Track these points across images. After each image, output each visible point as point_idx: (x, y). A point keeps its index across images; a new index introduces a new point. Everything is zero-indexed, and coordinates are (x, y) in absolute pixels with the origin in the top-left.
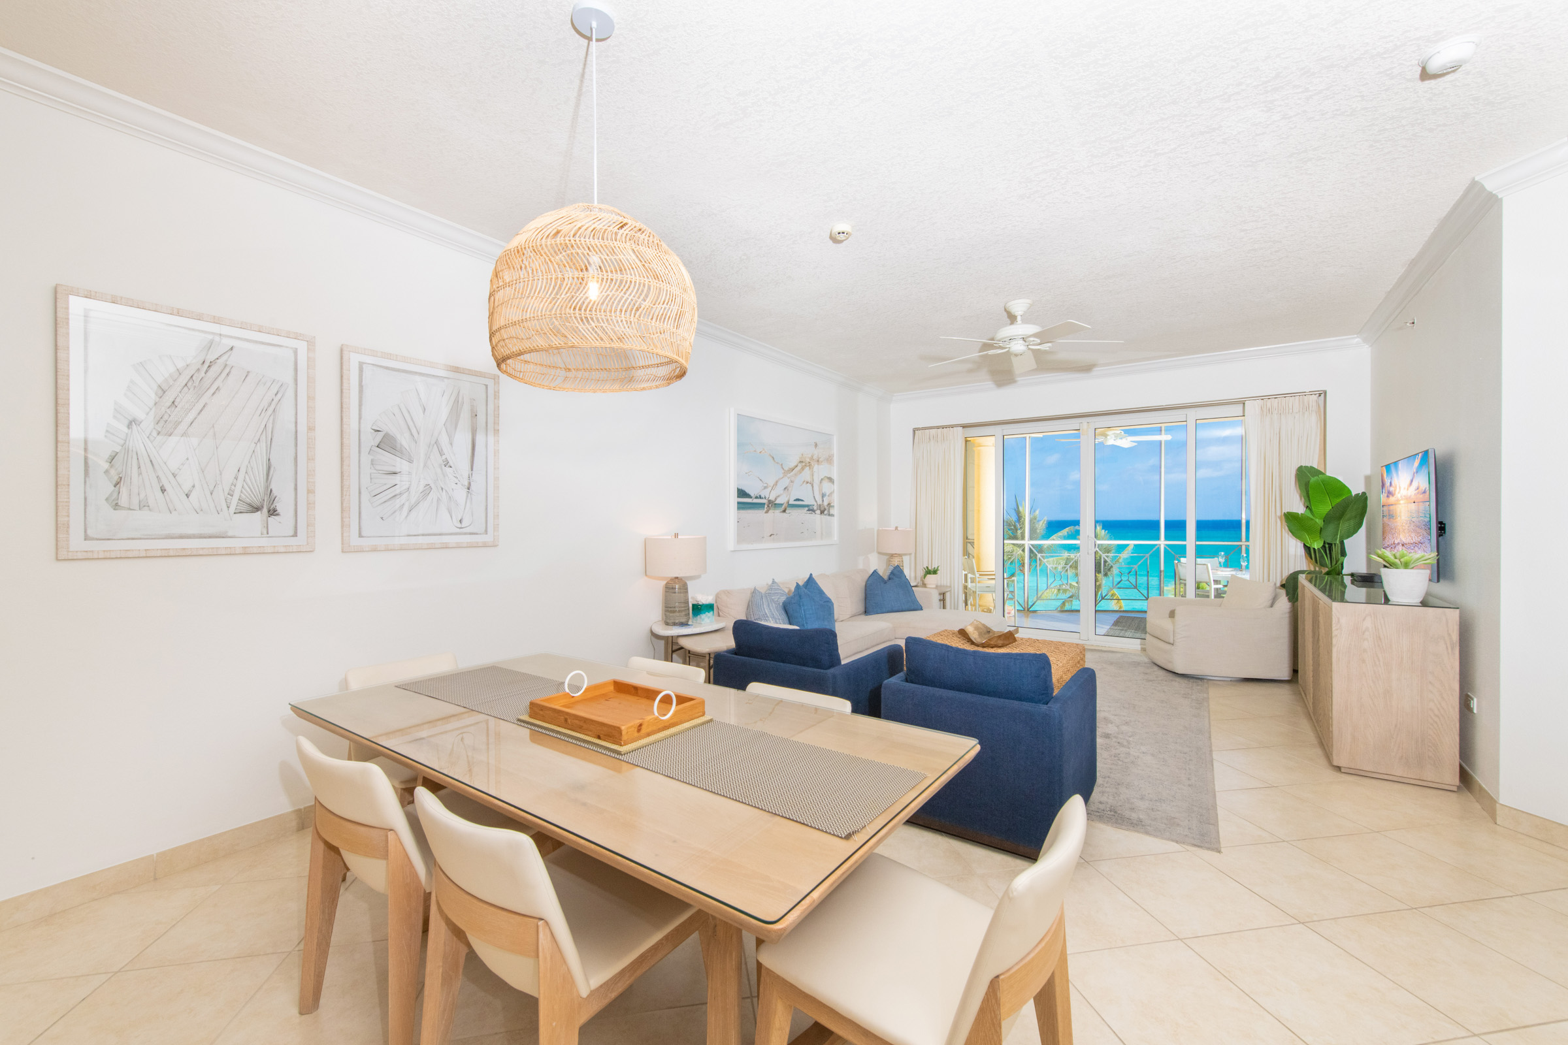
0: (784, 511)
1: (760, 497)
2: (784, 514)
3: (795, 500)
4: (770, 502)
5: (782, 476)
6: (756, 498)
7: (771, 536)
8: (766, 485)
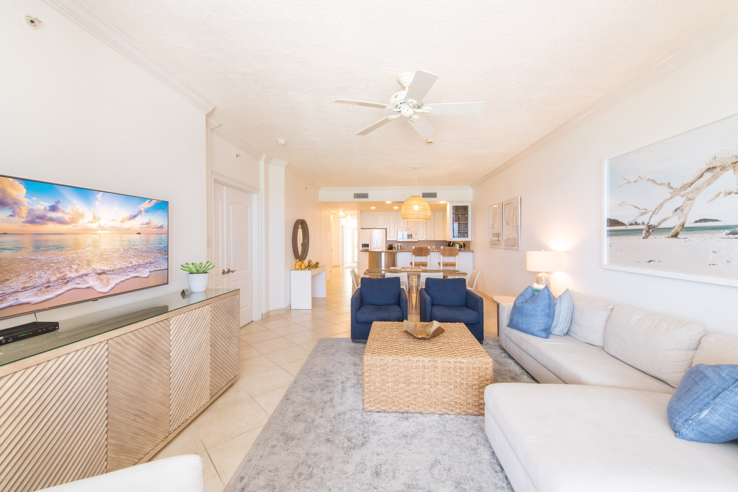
0: (676, 236)
1: (637, 224)
2: (675, 240)
3: (696, 222)
4: (650, 227)
5: (669, 196)
6: (631, 224)
7: (650, 262)
8: (644, 211)
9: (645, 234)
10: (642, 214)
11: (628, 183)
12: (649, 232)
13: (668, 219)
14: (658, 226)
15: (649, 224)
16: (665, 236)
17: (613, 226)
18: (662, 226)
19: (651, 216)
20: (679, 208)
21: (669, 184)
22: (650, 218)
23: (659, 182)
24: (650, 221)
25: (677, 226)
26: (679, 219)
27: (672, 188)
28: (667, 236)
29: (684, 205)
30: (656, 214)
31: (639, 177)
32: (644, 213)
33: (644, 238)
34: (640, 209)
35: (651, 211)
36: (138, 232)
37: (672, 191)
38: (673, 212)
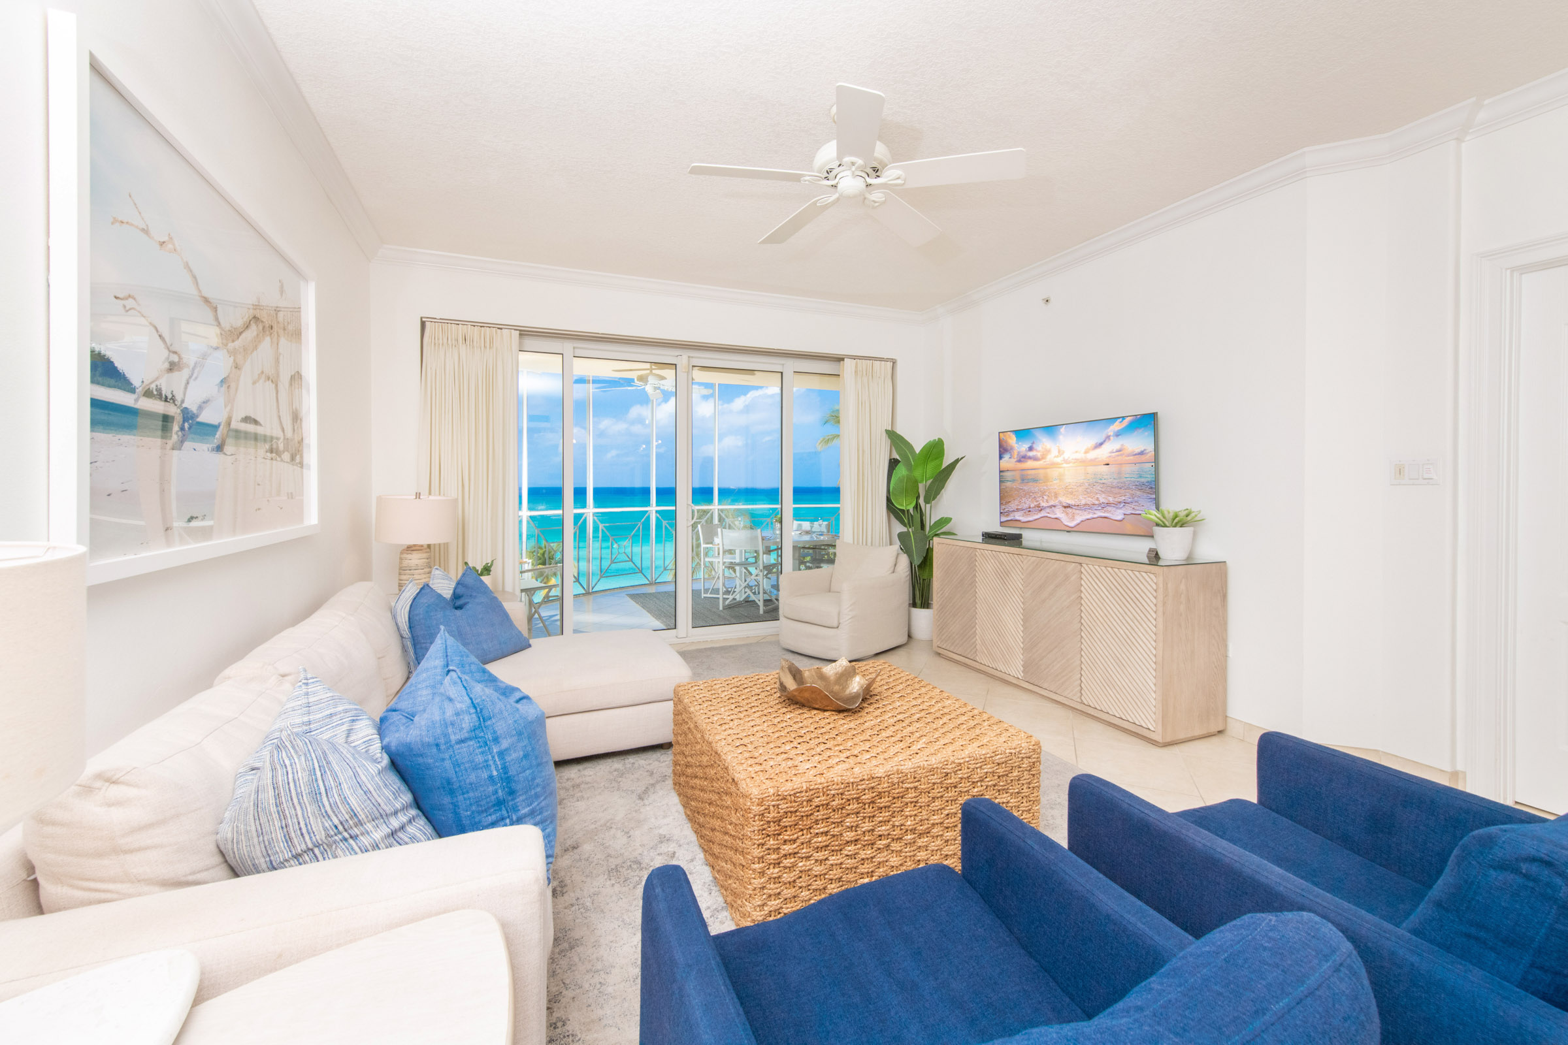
0: (220, 452)
1: (157, 393)
2: (220, 461)
3: (242, 421)
4: (184, 414)
8: (174, 357)
9: (177, 433)
10: (172, 366)
12: (185, 430)
13: (210, 402)
14: (197, 415)
15: (184, 405)
18: (203, 417)
24: (185, 396)
32: (175, 363)
33: (176, 447)
34: (168, 348)
36: (1107, 463)
38: (217, 385)
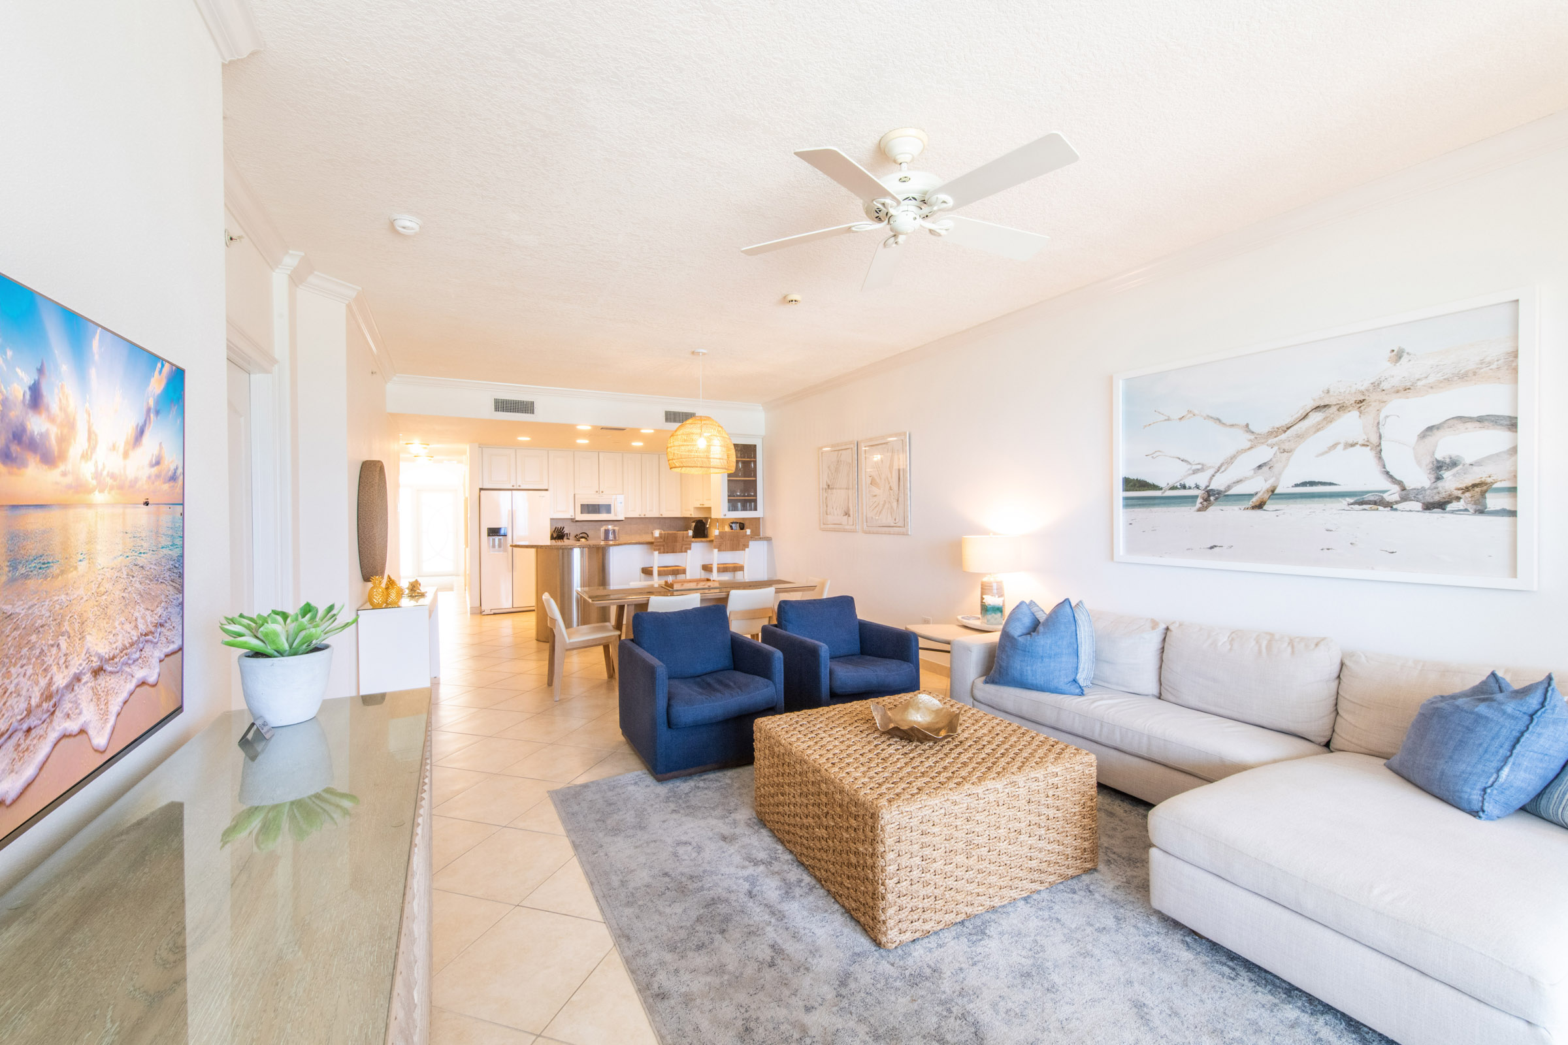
0: (1260, 506)
1: (1184, 487)
2: (1258, 512)
3: (1297, 485)
5: (1248, 444)
6: (1173, 488)
7: (1212, 548)
9: (1201, 503)
10: (1195, 472)
11: (1166, 420)
12: (1210, 500)
13: (1244, 481)
14: (1226, 491)
15: (1208, 488)
16: (1240, 507)
17: (1136, 490)
18: (1235, 490)
19: (1213, 476)
20: (1265, 464)
21: (1247, 425)
22: (1211, 479)
23: (1229, 422)
24: (1210, 484)
25: (1262, 492)
26: (1266, 481)
27: (1253, 432)
28: (1244, 507)
29: (1274, 460)
30: (1223, 472)
31: (1189, 412)
32: (1198, 470)
33: (1199, 510)
34: (1190, 464)
35: (1213, 467)
37: (1252, 437)
38: (1254, 469)
